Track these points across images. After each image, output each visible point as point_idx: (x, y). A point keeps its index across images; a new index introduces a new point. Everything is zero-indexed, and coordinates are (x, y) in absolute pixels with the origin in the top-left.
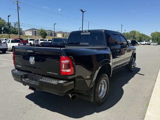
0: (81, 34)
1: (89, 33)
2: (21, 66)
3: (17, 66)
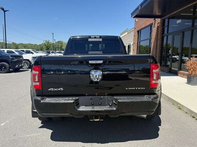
0: (89, 41)
1: (101, 40)
2: (62, 88)
3: (49, 90)
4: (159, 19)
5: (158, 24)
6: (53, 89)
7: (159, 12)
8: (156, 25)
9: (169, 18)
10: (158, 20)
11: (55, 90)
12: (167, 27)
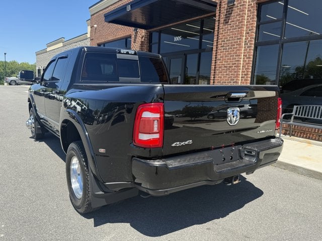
0: (117, 58)
2: (191, 141)
3: (173, 145)
4: (144, 31)
5: (142, 38)
6: (178, 143)
7: (143, 19)
8: (139, 40)
9: (160, 32)
10: (142, 32)
11: (183, 143)
12: (157, 45)
